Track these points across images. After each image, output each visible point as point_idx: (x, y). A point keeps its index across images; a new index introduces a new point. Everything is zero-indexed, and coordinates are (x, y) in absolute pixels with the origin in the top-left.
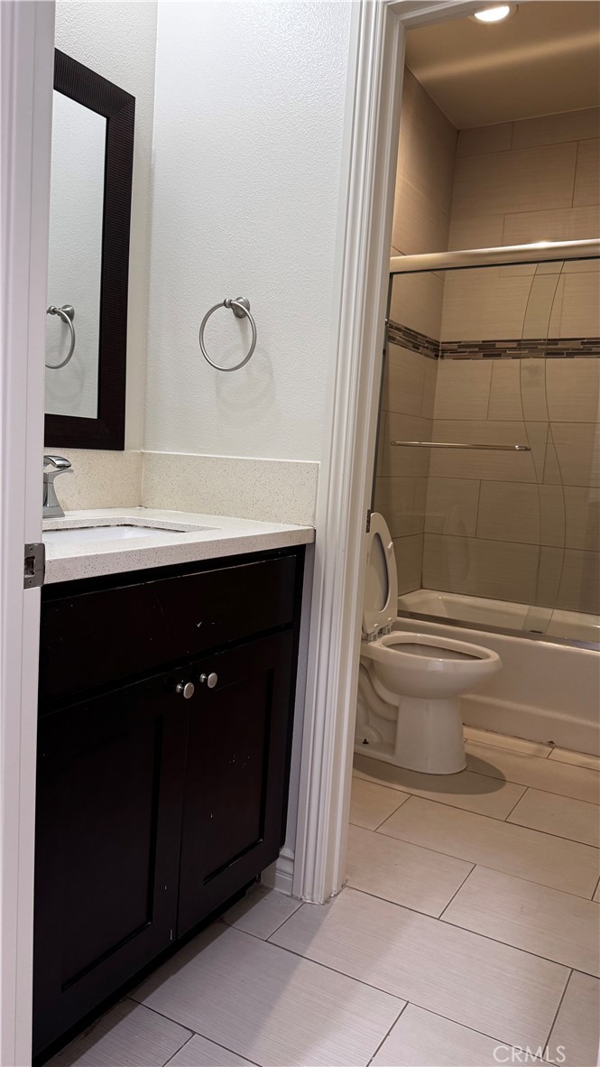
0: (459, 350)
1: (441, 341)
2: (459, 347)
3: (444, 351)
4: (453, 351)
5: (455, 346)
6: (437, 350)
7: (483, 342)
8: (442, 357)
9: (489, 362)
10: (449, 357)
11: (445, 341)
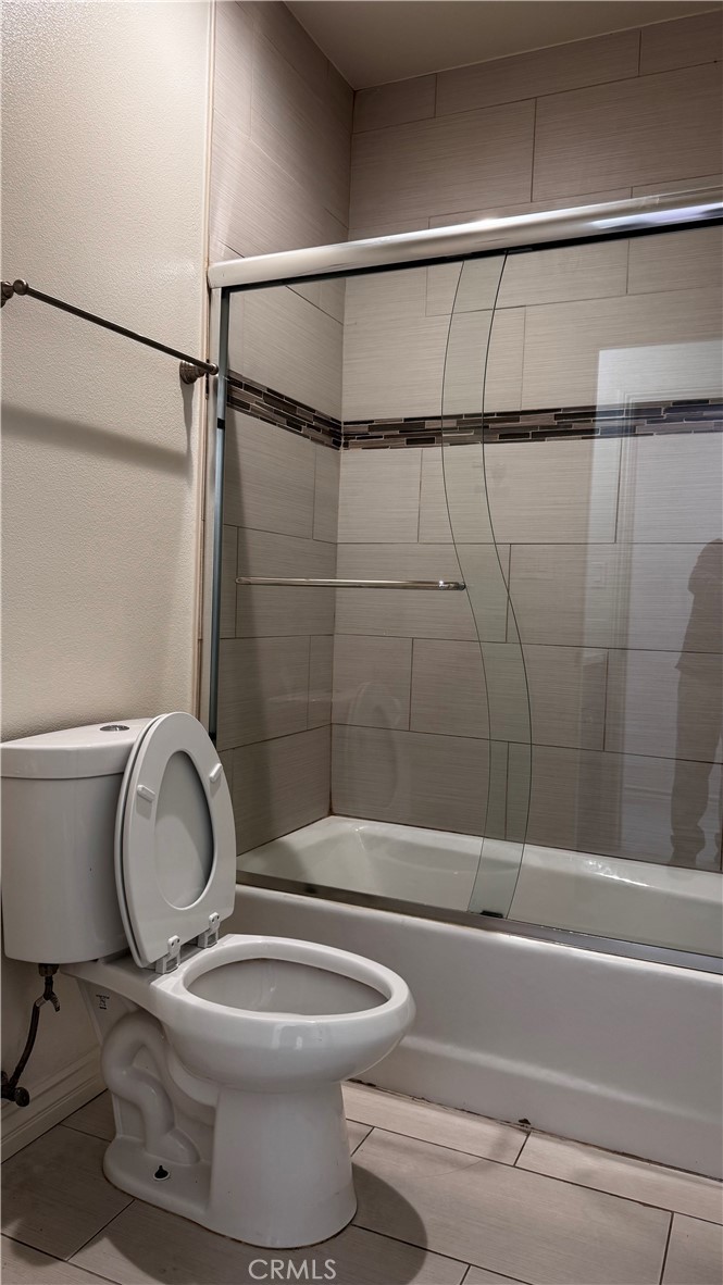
0: (371, 434)
1: (343, 420)
2: (371, 429)
3: (349, 436)
4: (364, 436)
5: (364, 428)
6: (335, 433)
7: (406, 420)
8: (346, 445)
9: (416, 451)
10: (356, 446)
11: (349, 420)
